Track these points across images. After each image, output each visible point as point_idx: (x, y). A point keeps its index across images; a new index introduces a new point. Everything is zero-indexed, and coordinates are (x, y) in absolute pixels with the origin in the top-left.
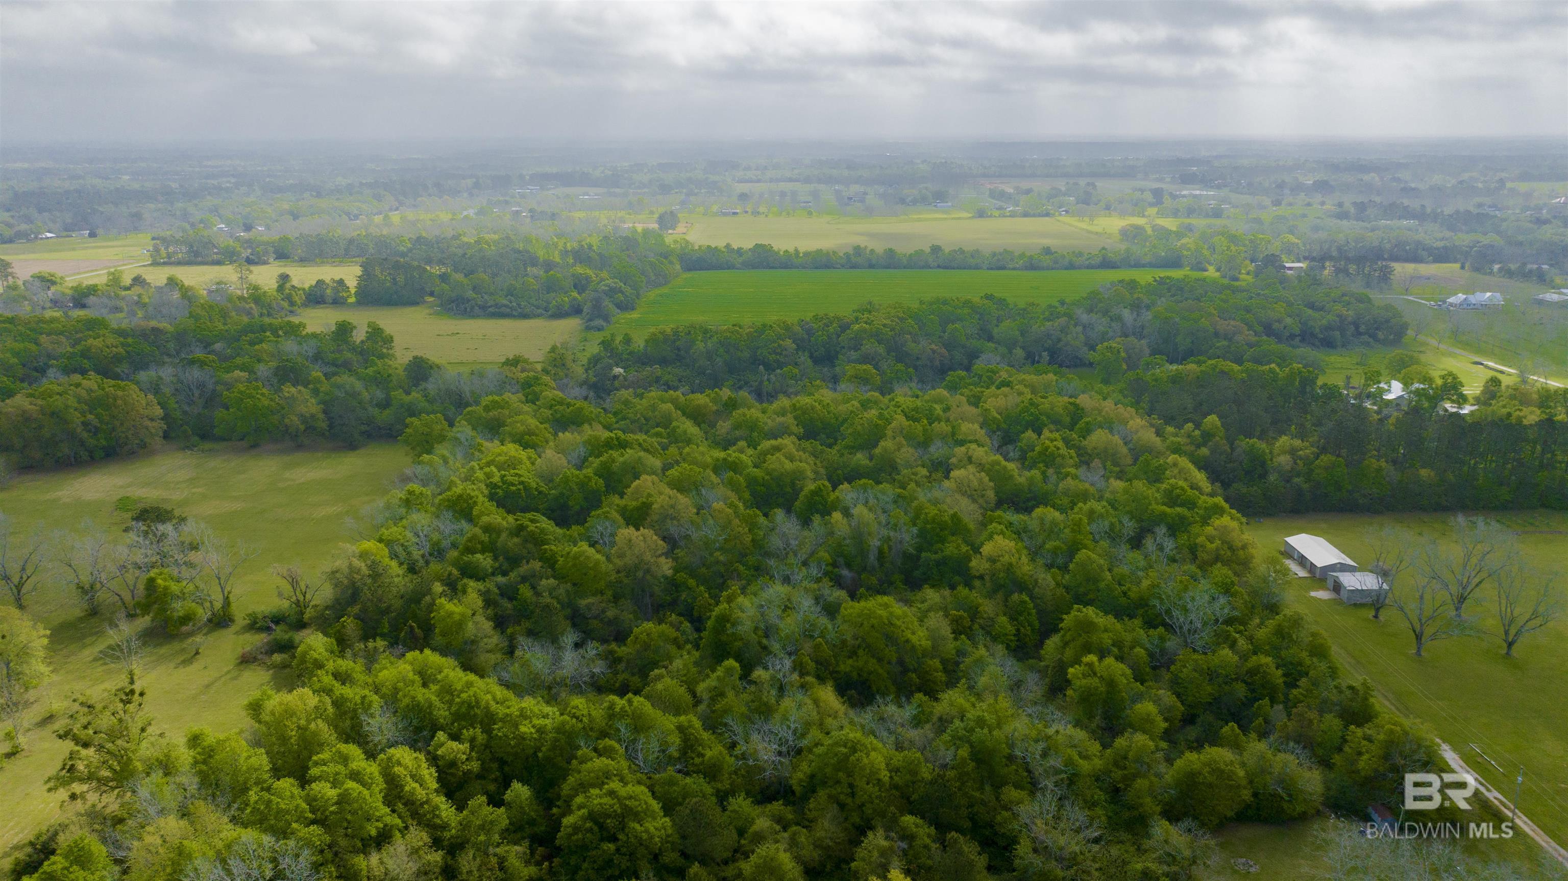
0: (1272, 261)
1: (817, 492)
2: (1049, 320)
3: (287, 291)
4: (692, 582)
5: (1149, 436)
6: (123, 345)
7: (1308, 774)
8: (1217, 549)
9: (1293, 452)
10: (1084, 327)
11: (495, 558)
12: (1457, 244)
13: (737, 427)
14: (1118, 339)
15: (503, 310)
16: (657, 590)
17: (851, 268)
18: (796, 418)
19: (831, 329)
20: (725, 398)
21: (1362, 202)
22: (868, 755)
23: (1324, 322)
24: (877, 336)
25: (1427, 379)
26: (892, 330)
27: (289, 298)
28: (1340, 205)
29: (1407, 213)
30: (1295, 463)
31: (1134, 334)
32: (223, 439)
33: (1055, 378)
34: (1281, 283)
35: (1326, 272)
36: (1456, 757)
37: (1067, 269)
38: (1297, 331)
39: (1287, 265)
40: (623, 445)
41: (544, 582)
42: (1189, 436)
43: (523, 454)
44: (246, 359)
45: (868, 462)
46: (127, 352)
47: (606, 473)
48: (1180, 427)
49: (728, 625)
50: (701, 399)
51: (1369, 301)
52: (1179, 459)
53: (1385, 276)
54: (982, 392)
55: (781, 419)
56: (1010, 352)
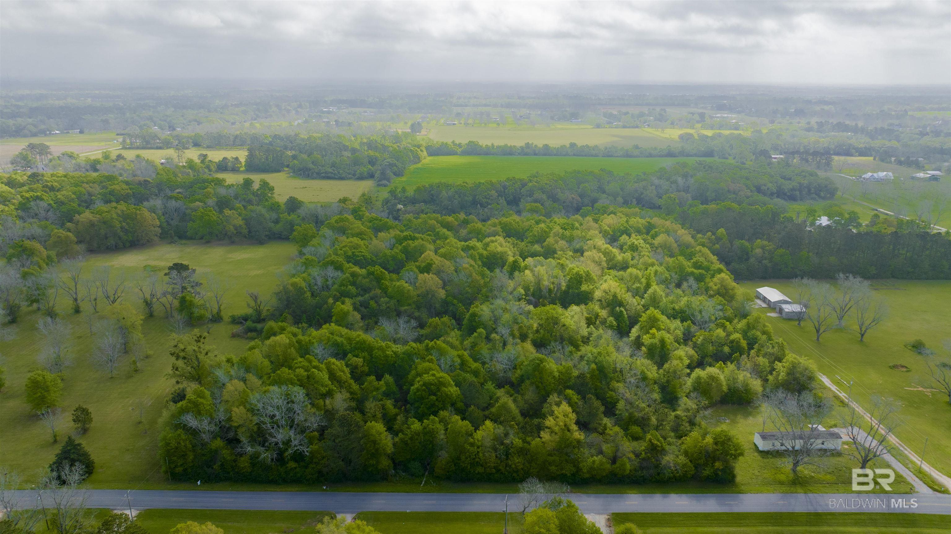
0: (765, 153)
1: (515, 262)
2: (636, 183)
3: (207, 163)
4: (455, 301)
5: (688, 239)
6: (130, 189)
7: (755, 383)
8: (718, 289)
9: (763, 247)
10: (656, 187)
11: (357, 289)
12: (872, 146)
13: (470, 233)
14: (675, 193)
15: (329, 175)
16: (437, 306)
17: (524, 155)
18: (501, 228)
19: (516, 186)
20: (462, 219)
21: (821, 122)
22: (548, 364)
23: (791, 187)
24: (542, 190)
25: (841, 215)
26: (551, 186)
27: (208, 167)
28: (809, 123)
29: (847, 128)
30: (764, 253)
31: (684, 191)
32: (191, 238)
33: (639, 211)
34: (768, 165)
35: (795, 161)
36: (828, 380)
37: (647, 157)
38: (775, 190)
39: (773, 156)
40: (413, 239)
41: (382, 299)
42: (709, 239)
43: (362, 243)
44: (200, 196)
45: (541, 249)
46: (133, 193)
47: (405, 251)
48: (704, 235)
49: (477, 318)
50: (450, 219)
51: (817, 175)
52: (703, 249)
53: (828, 164)
54: (599, 217)
55: (493, 229)
56: (615, 199)
